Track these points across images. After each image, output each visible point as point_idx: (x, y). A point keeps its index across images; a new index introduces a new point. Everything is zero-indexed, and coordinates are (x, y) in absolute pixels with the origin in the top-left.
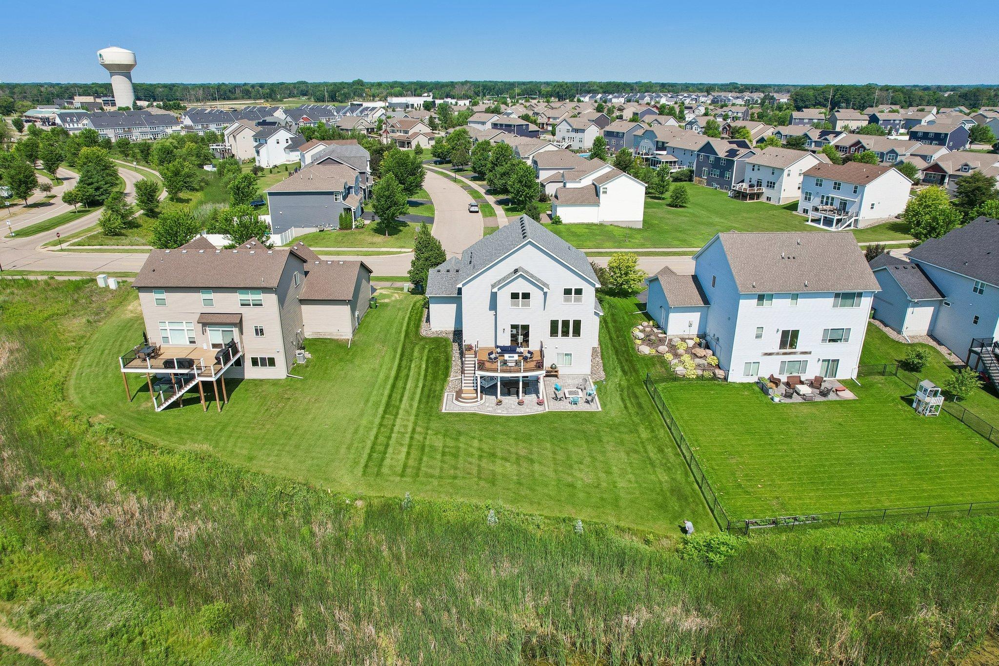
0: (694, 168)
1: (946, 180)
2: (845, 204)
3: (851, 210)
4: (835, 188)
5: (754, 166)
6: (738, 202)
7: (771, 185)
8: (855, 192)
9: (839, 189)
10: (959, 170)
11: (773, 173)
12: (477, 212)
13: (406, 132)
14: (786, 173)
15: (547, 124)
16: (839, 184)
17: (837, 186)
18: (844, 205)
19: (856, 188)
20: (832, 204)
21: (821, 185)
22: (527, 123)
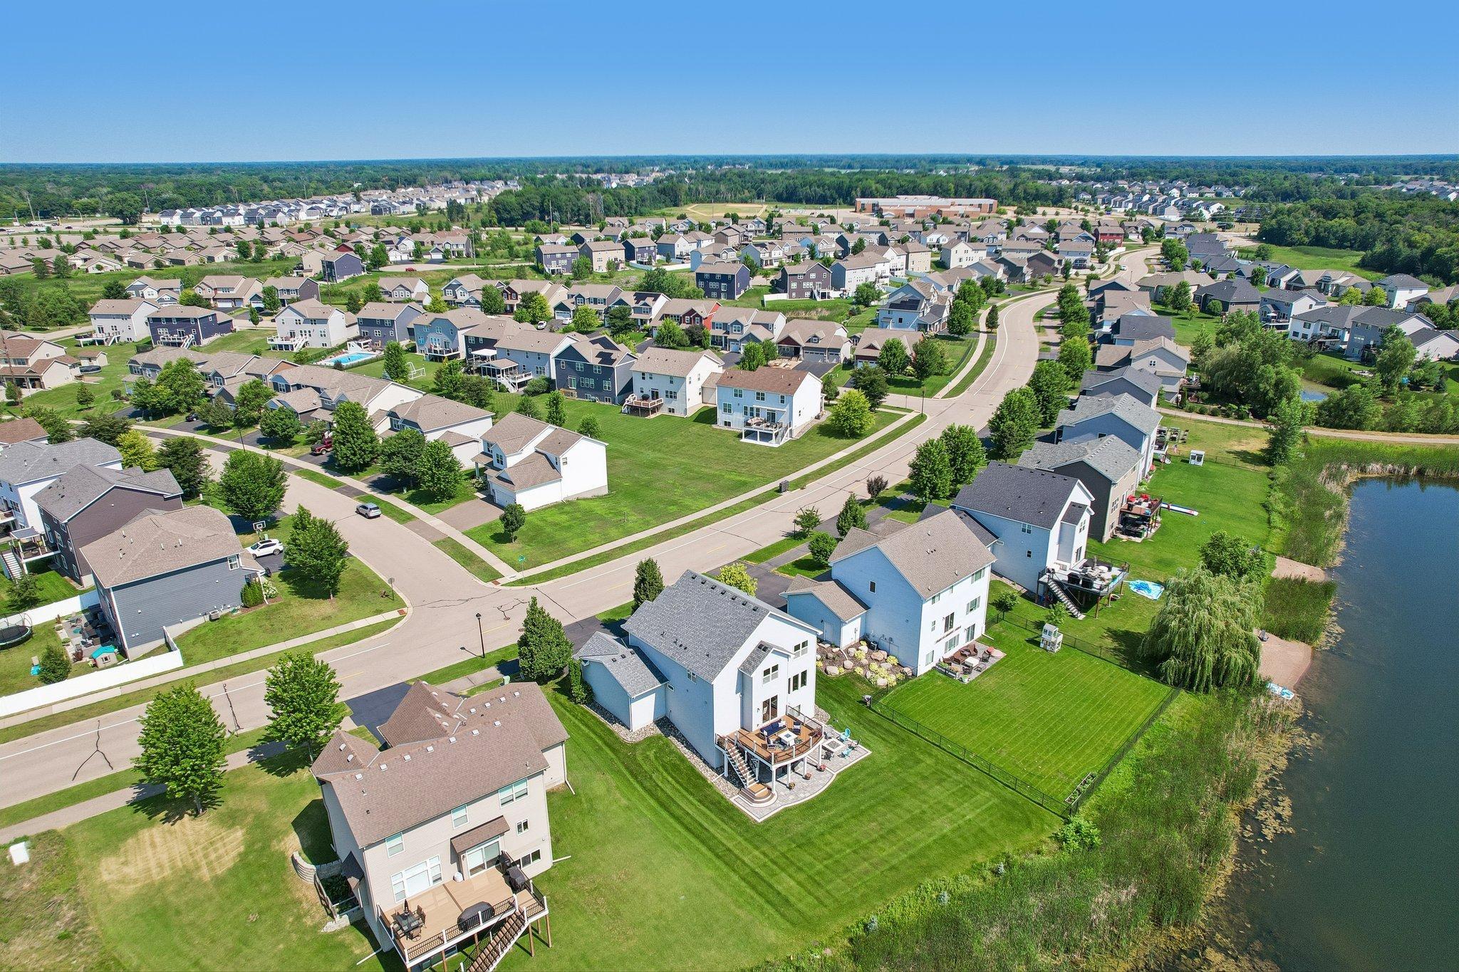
0: (554, 377)
1: (801, 353)
2: (773, 415)
3: (782, 420)
4: (758, 398)
5: (643, 374)
6: (638, 419)
7: (672, 395)
8: (782, 402)
9: (763, 399)
10: (809, 341)
11: (671, 382)
12: (378, 516)
13: (24, 362)
14: (687, 381)
15: (214, 299)
16: (763, 394)
17: (761, 397)
18: (772, 417)
19: (782, 397)
20: (758, 415)
21: (741, 396)
22: (212, 312)
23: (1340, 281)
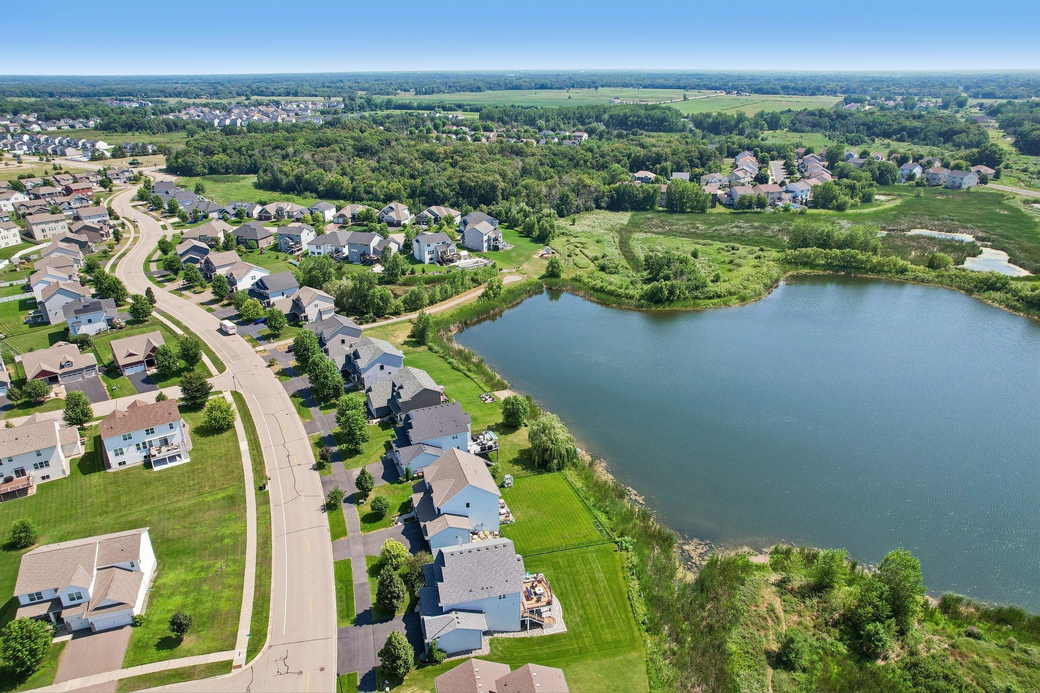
2: (166, 440)
4: (148, 434)
7: (42, 465)
9: (153, 432)
10: (62, 367)
11: (39, 455)
14: (59, 447)
16: (152, 429)
17: (150, 431)
18: (164, 442)
19: (171, 425)
21: (130, 438)
23: (288, 209)
